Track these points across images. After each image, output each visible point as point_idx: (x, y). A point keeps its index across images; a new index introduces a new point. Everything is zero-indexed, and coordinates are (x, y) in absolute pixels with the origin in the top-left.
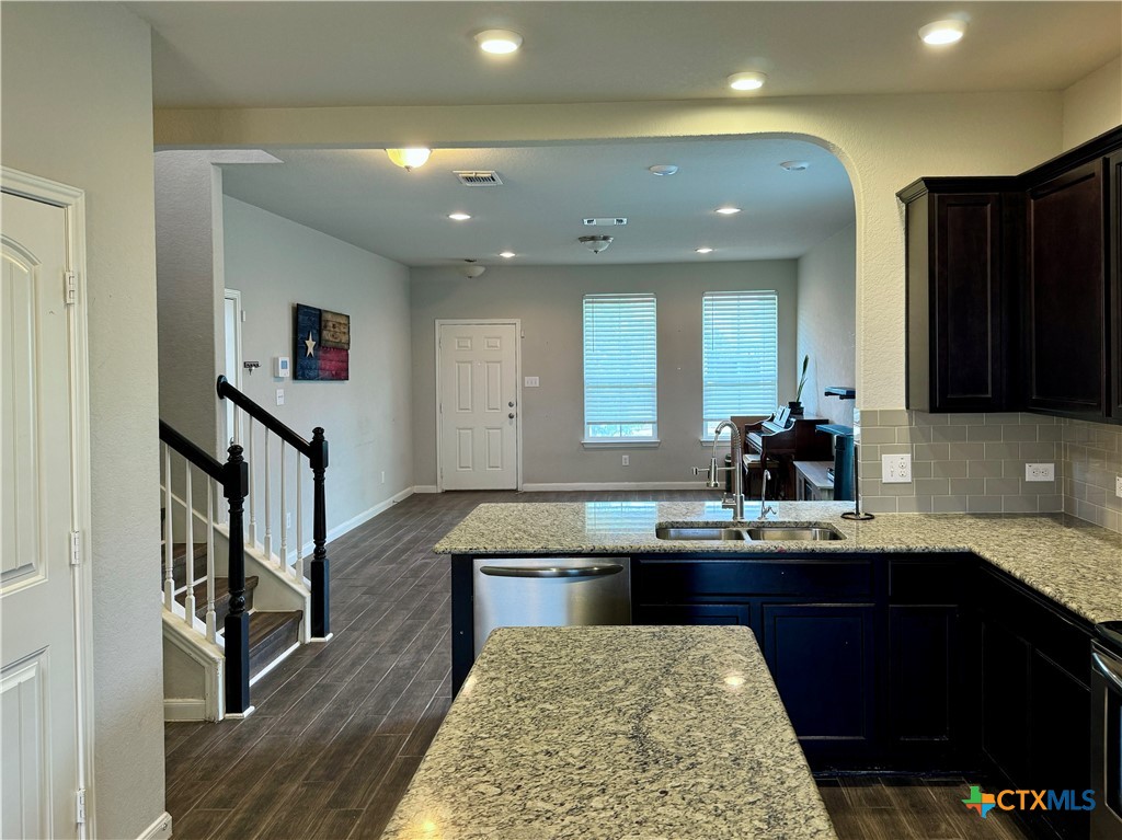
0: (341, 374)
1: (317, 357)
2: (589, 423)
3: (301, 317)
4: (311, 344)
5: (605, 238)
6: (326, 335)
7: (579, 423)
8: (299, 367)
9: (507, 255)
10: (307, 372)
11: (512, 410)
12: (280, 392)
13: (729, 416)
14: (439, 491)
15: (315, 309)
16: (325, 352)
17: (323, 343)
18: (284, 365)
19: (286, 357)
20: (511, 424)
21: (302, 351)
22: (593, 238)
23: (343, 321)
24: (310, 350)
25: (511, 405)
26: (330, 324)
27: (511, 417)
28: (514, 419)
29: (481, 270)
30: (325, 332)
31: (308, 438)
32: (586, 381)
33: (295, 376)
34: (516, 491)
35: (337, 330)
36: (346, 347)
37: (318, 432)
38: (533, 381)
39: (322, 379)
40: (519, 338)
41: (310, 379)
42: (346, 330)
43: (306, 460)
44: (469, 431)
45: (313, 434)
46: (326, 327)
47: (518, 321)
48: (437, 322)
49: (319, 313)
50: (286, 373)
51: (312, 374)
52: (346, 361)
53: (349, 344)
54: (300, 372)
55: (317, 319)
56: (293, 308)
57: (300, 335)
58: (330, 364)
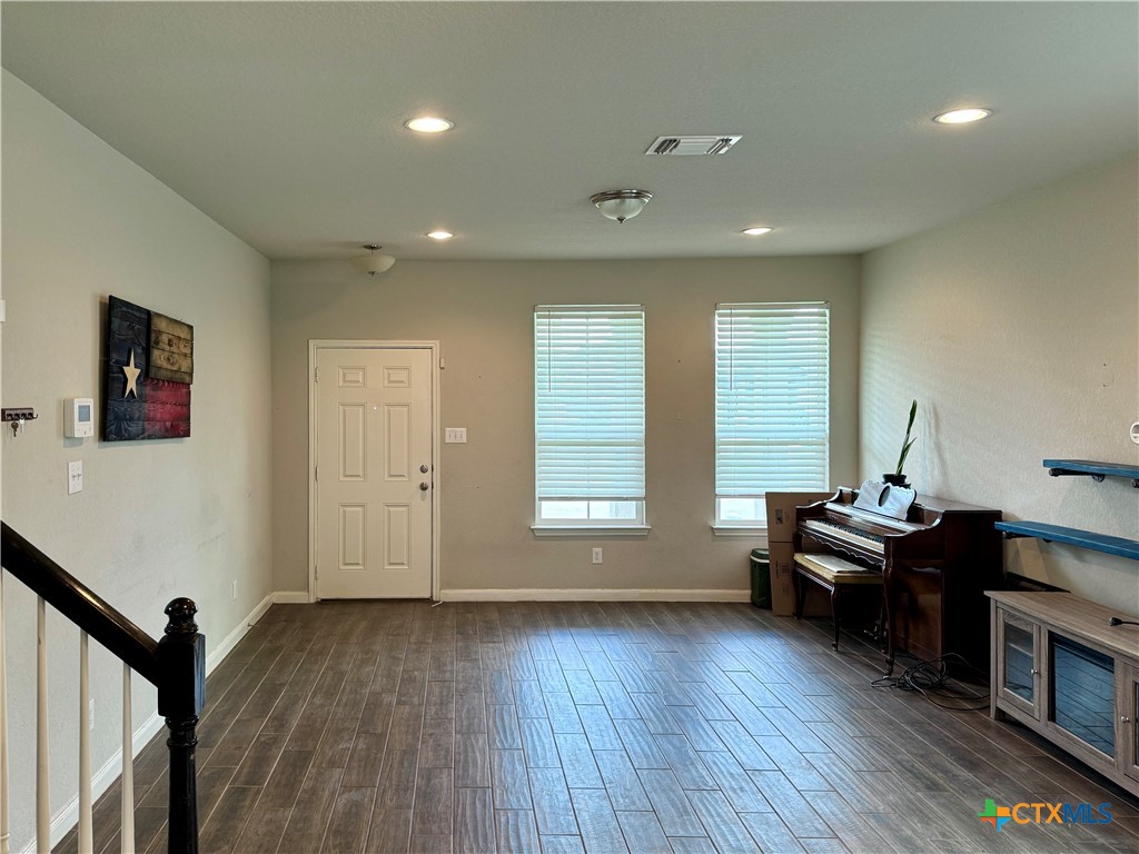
0: (178, 427)
1: (142, 398)
2: (541, 499)
3: (116, 322)
4: (132, 372)
5: (639, 195)
6: (159, 357)
7: (527, 497)
8: (111, 417)
9: (440, 235)
10: (124, 425)
11: (426, 478)
12: (76, 467)
13: (763, 491)
14: (312, 600)
15: (139, 309)
16: (156, 387)
17: (153, 372)
18: (84, 417)
19: (89, 400)
20: (423, 498)
21: (117, 386)
22: (618, 195)
23: (184, 334)
24: (132, 385)
25: (423, 470)
26: (165, 338)
27: (423, 488)
28: (429, 491)
29: (387, 262)
30: (156, 353)
31: (155, 627)
32: (538, 435)
33: (105, 434)
34: (429, 601)
35: (174, 349)
36: (187, 379)
37: (181, 612)
38: (458, 434)
39: (150, 437)
40: (437, 371)
41: (131, 438)
42: (188, 351)
43: (146, 692)
44: (360, 509)
45: (166, 619)
46: (157, 343)
47: (435, 344)
48: (311, 343)
49: (148, 317)
50: (88, 429)
51: (133, 428)
52: (186, 404)
53: (191, 374)
54: (113, 426)
55: (144, 329)
56: (102, 304)
57: (114, 356)
58: (160, 411)
